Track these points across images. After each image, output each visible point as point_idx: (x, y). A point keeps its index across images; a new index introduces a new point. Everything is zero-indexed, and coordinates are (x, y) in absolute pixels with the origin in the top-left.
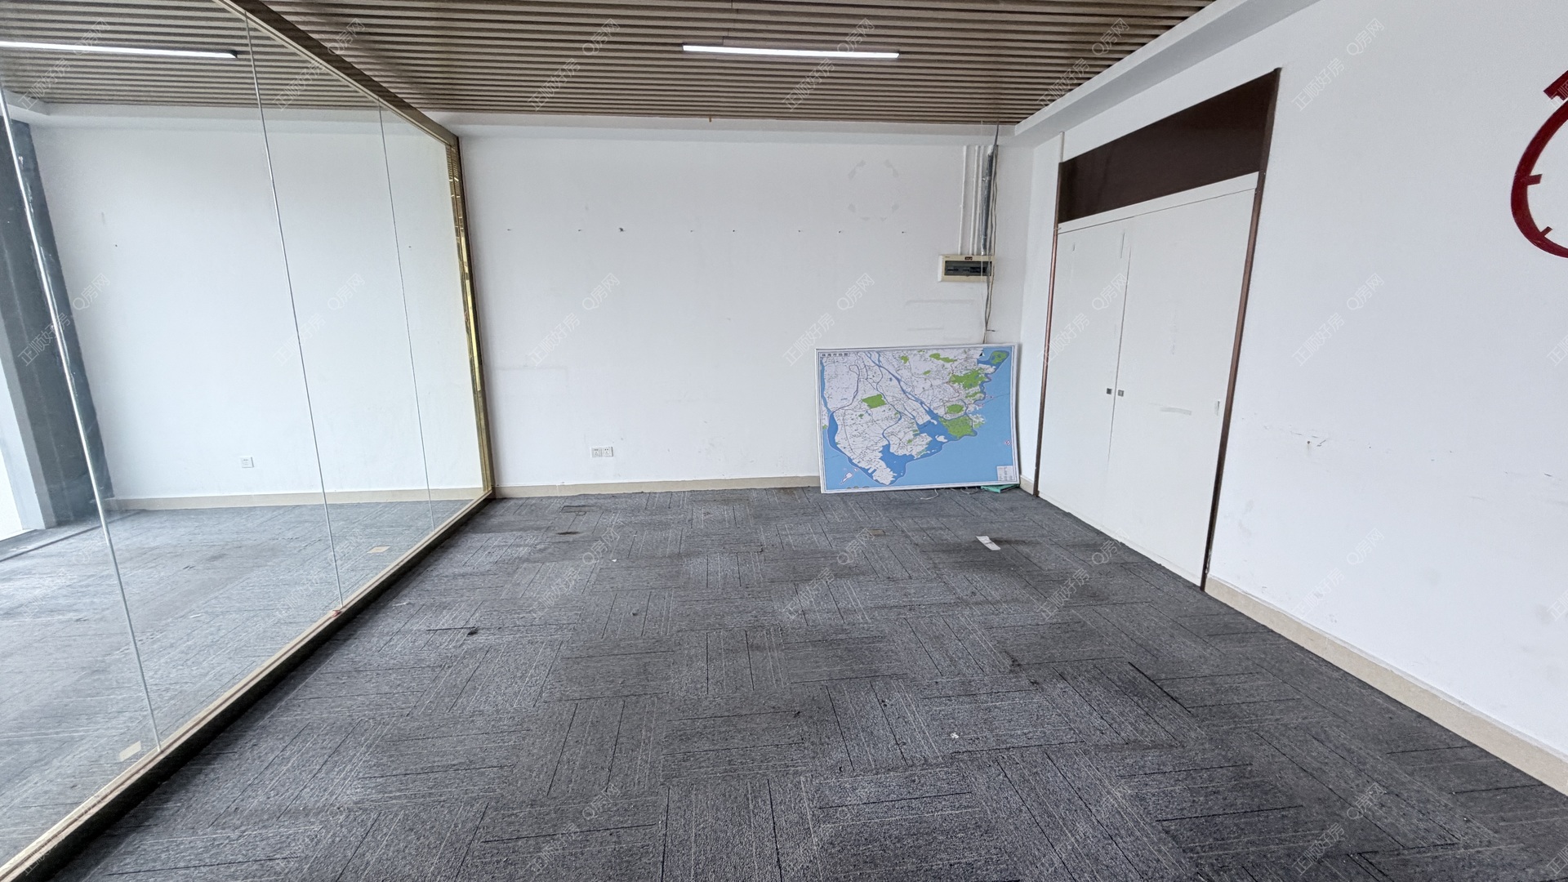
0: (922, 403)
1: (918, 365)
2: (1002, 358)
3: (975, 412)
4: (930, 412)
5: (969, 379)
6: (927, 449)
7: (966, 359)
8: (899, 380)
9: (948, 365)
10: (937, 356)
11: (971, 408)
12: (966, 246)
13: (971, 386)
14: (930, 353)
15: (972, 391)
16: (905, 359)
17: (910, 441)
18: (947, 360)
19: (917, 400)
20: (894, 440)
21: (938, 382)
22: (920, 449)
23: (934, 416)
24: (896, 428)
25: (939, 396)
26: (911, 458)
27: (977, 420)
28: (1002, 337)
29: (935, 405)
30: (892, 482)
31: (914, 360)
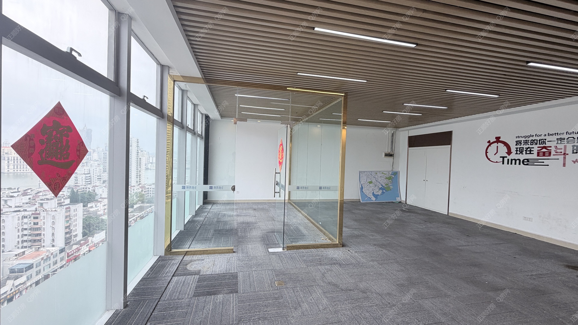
0: (380, 183)
1: (379, 175)
2: (396, 174)
3: (391, 185)
4: (382, 185)
5: (389, 178)
6: (382, 193)
7: (389, 174)
8: (375, 178)
9: (385, 175)
10: (383, 173)
11: (390, 184)
12: (388, 151)
13: (390, 180)
14: (382, 172)
15: (390, 181)
16: (377, 173)
17: (378, 191)
18: (385, 174)
19: (379, 182)
20: (375, 191)
21: (383, 179)
22: (380, 193)
23: (383, 186)
24: (375, 188)
25: (383, 182)
26: (378, 195)
27: (391, 187)
28: (395, 170)
29: (383, 184)
30: (375, 200)
31: (378, 174)
